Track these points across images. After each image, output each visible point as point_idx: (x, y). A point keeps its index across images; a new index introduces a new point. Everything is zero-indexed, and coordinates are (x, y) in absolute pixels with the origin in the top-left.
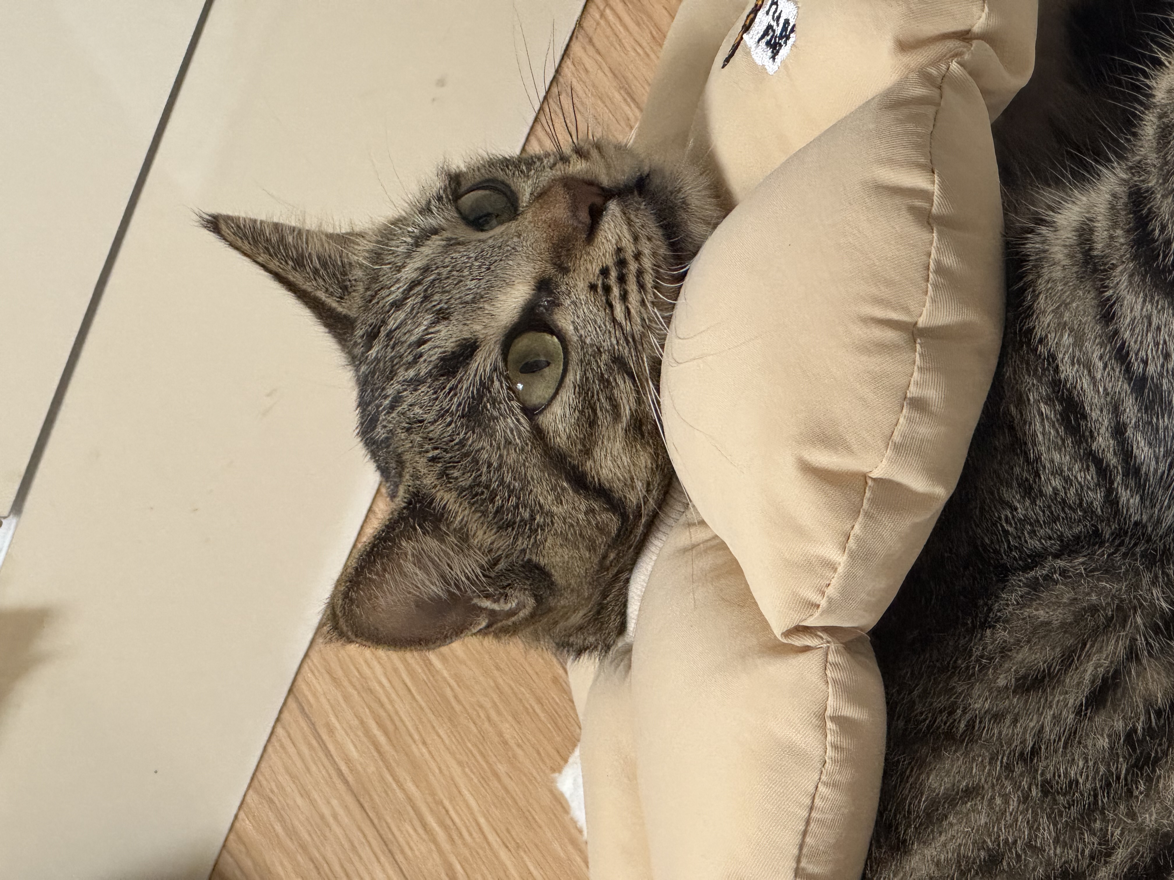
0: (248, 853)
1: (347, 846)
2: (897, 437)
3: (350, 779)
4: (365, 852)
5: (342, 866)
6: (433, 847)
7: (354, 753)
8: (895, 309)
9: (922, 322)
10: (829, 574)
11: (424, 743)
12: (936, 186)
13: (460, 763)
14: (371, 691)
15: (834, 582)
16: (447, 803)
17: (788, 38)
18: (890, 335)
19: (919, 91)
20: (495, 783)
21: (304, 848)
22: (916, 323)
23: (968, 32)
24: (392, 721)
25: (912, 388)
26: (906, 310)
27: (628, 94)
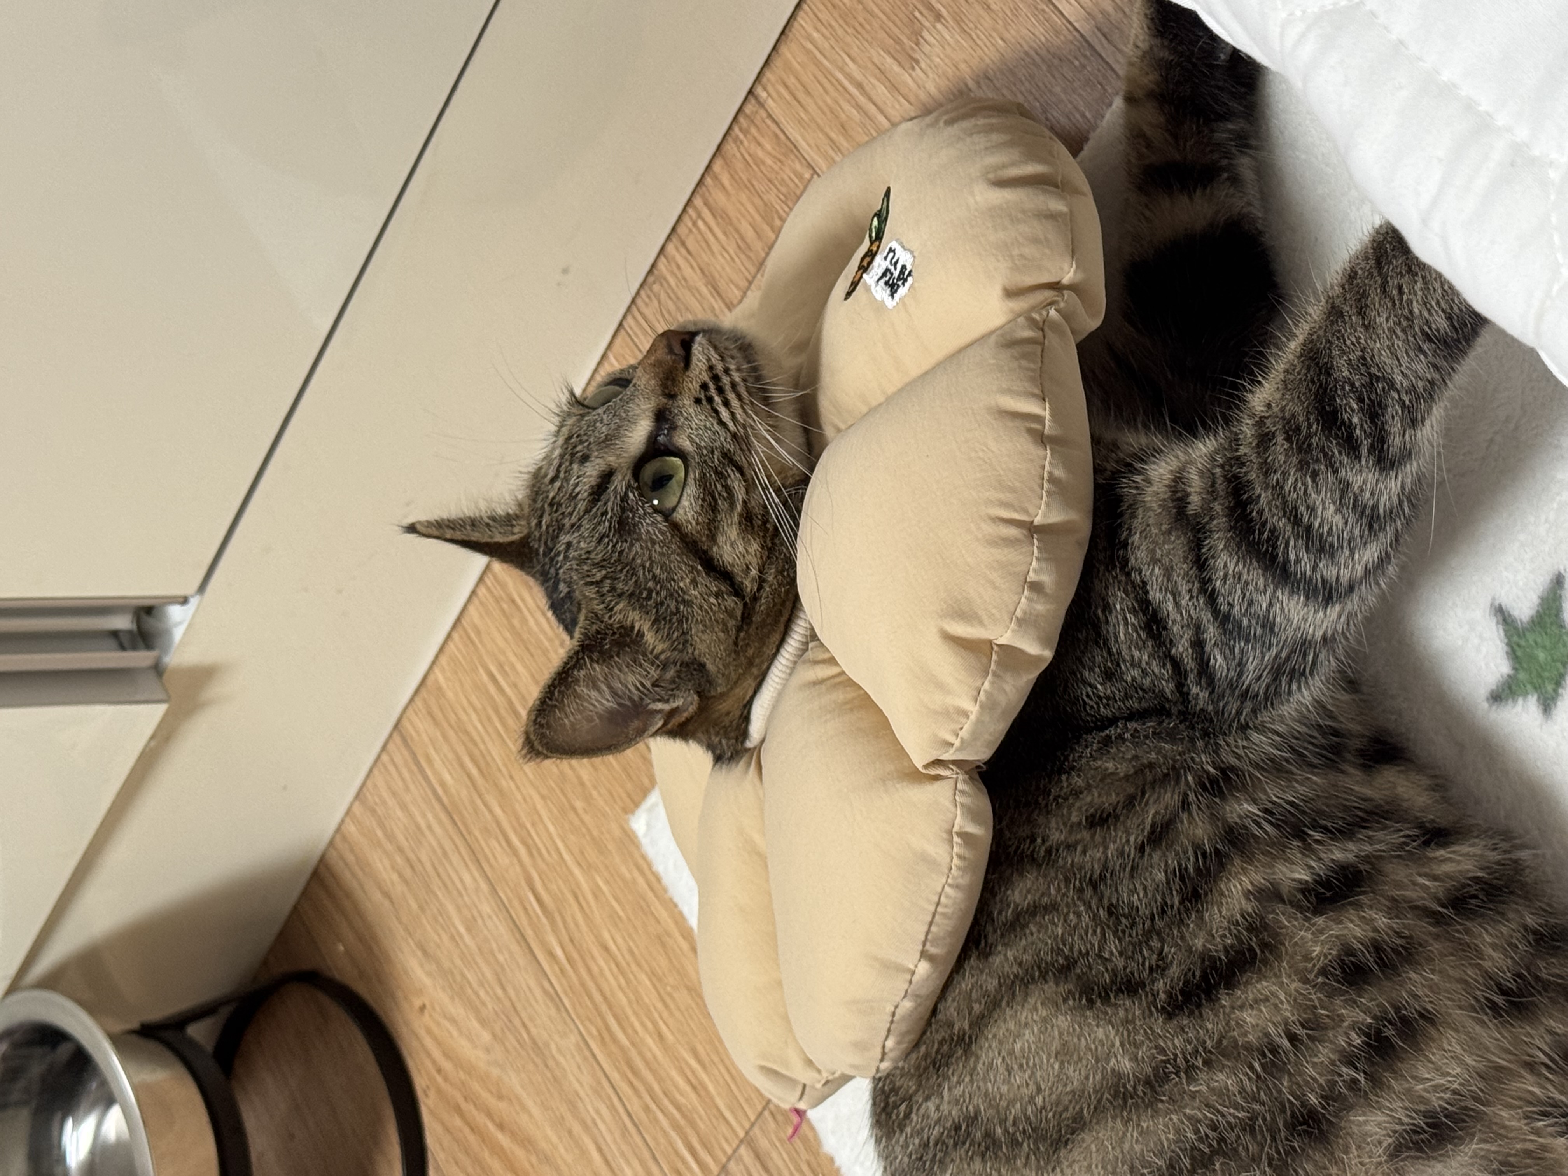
0: (352, 850)
1: (439, 852)
2: (1019, 613)
3: (445, 800)
4: (455, 858)
5: (435, 869)
6: (515, 861)
7: (447, 778)
8: (1016, 511)
9: (1038, 520)
10: (963, 720)
11: (511, 777)
12: (1048, 412)
13: (543, 797)
14: (466, 732)
15: (966, 727)
16: (529, 826)
17: (905, 280)
18: (1013, 532)
19: (1028, 333)
20: (572, 815)
21: (401, 850)
22: (1032, 522)
23: (1058, 283)
24: (484, 757)
25: (1031, 574)
26: (1026, 511)
27: (715, 289)
